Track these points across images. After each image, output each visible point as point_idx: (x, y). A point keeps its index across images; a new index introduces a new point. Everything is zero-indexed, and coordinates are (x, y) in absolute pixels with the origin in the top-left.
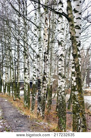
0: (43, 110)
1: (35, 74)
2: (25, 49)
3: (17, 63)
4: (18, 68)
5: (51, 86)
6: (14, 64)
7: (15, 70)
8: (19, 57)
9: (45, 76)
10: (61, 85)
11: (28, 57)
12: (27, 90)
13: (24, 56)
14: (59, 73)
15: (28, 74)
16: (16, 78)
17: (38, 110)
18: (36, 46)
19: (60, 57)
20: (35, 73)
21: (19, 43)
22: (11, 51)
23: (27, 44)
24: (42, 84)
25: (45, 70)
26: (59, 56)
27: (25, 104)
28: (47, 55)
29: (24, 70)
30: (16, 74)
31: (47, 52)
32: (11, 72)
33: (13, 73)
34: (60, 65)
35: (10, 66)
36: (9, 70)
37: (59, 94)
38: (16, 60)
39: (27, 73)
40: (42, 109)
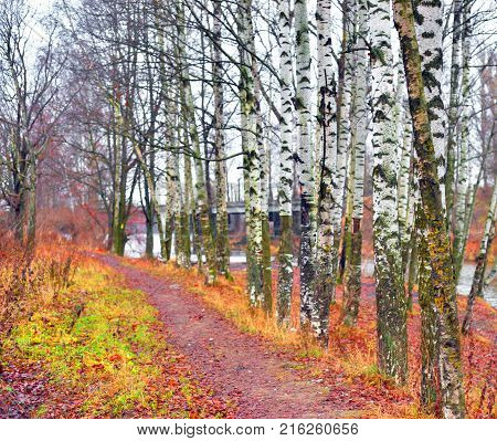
0: (324, 315)
1: (288, 176)
2: (244, 75)
3: (213, 131)
4: (217, 153)
5: (357, 221)
6: (201, 137)
7: (207, 162)
8: (220, 106)
9: (327, 181)
10: (383, 211)
11: (258, 109)
12: (258, 240)
13: (242, 101)
14: (376, 165)
15: (262, 177)
16: (212, 193)
17: (303, 315)
18: (289, 62)
19: (376, 105)
20: (287, 170)
21: (218, 48)
22: (186, 82)
23: (254, 56)
24: (314, 212)
25: (324, 159)
26: (375, 102)
27: (253, 297)
28: (332, 99)
29: (245, 162)
30: (212, 177)
31: (330, 88)
32: (188, 171)
33: (200, 175)
34: (377, 137)
35: (186, 146)
36: (182, 161)
37: (378, 244)
38: (208, 120)
39: (256, 174)
40: (317, 307)
